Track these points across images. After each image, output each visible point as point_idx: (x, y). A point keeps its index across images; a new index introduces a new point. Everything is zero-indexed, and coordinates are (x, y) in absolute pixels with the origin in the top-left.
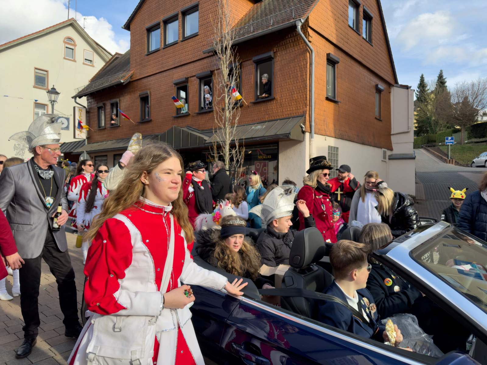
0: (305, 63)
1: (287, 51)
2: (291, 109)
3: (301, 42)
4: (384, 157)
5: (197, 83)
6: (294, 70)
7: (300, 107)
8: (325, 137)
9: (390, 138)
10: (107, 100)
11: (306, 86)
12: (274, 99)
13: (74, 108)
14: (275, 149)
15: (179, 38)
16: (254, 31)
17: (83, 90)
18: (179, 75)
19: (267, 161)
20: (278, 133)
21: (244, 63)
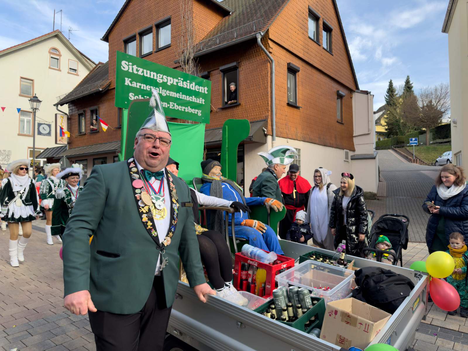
0: (266, 73)
1: (250, 61)
2: (255, 114)
3: (262, 52)
4: (347, 157)
7: (262, 112)
8: (287, 139)
9: (353, 139)
10: (87, 107)
11: (268, 93)
12: (240, 105)
13: (56, 115)
14: (241, 151)
15: (153, 50)
16: (220, 43)
17: (65, 98)
21: (212, 72)
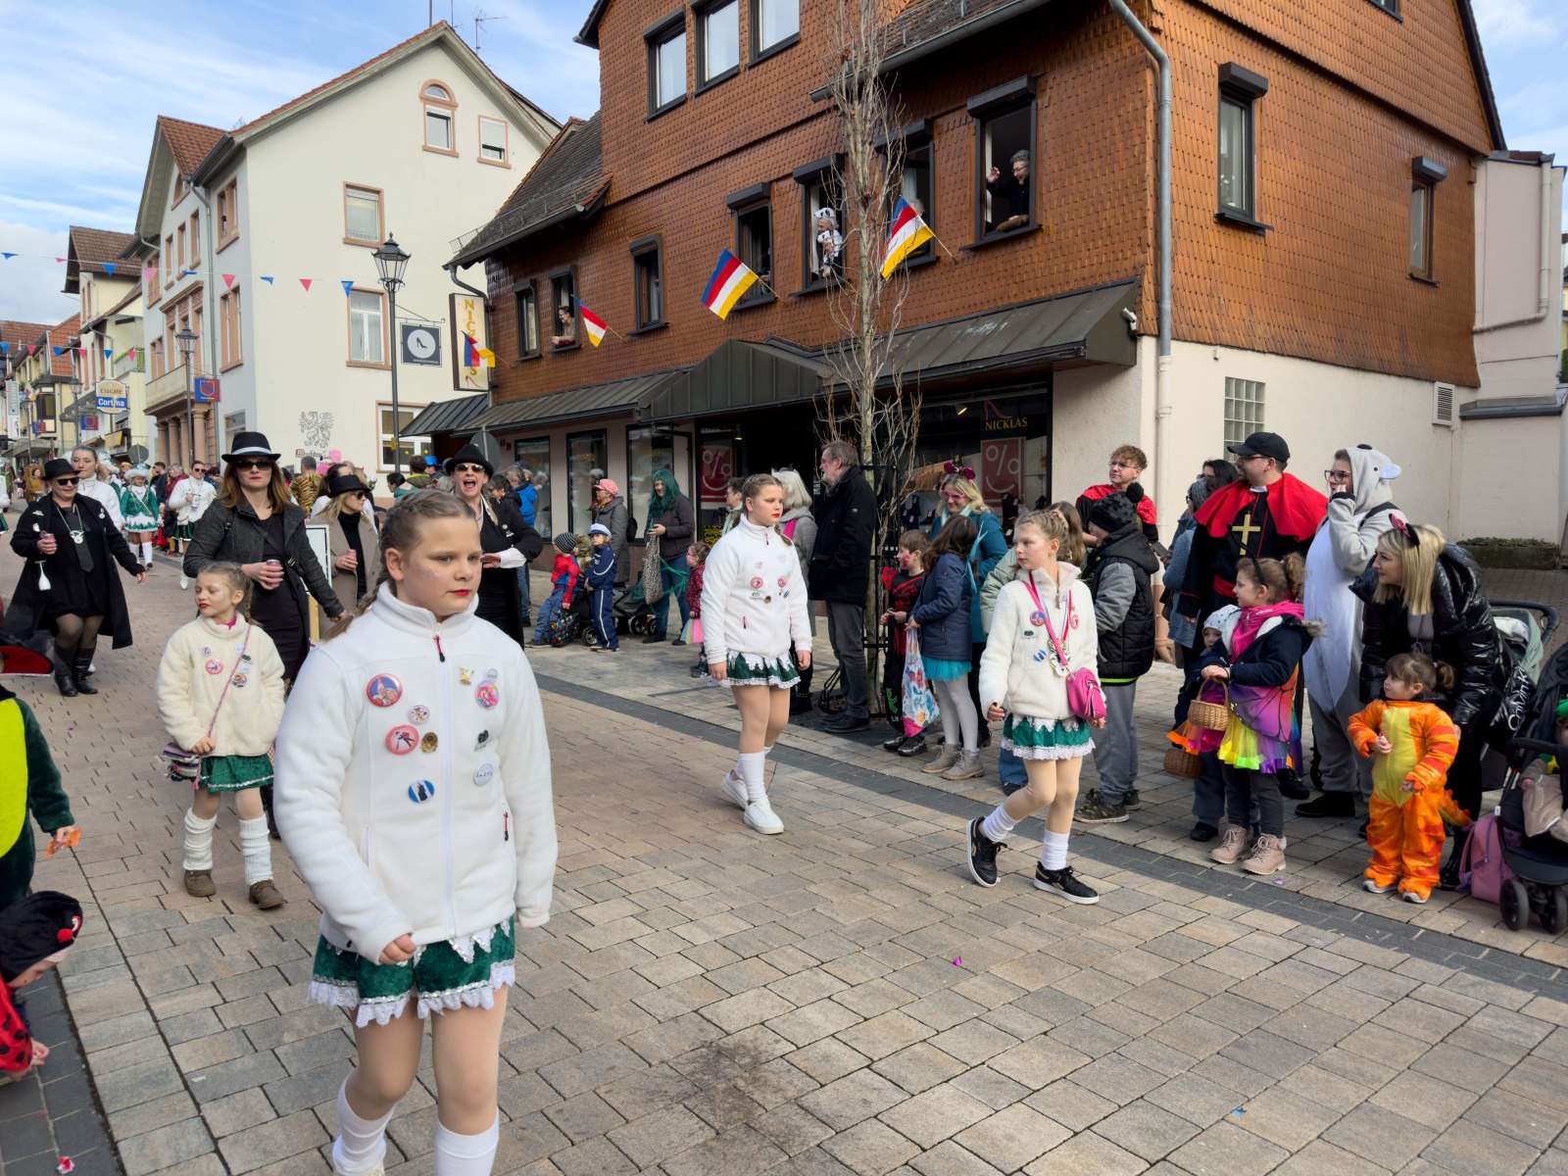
0: (1139, 105)
1: (1078, 69)
2: (1095, 260)
3: (1126, 33)
4: (1444, 411)
5: (799, 198)
6: (1103, 131)
7: (1122, 251)
8: (1212, 348)
9: (1472, 343)
10: (542, 270)
11: (1143, 181)
12: (1039, 230)
13: (452, 297)
14: (1040, 397)
15: (741, 59)
16: (968, 14)
17: (474, 243)
18: (743, 175)
19: (1020, 439)
20: (1046, 345)
21: (939, 121)
